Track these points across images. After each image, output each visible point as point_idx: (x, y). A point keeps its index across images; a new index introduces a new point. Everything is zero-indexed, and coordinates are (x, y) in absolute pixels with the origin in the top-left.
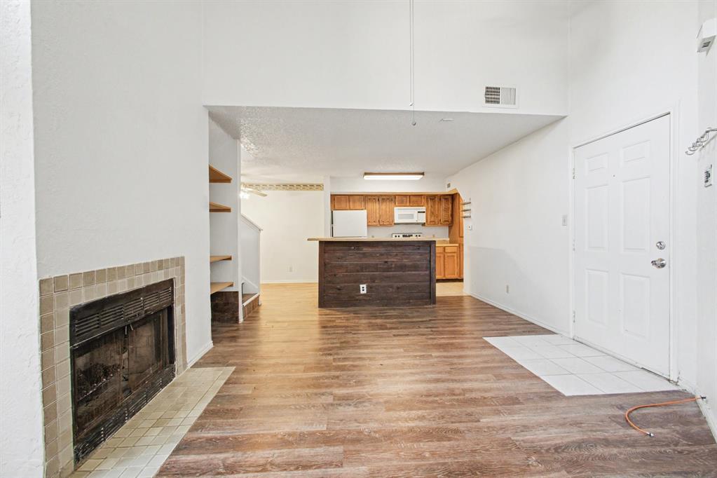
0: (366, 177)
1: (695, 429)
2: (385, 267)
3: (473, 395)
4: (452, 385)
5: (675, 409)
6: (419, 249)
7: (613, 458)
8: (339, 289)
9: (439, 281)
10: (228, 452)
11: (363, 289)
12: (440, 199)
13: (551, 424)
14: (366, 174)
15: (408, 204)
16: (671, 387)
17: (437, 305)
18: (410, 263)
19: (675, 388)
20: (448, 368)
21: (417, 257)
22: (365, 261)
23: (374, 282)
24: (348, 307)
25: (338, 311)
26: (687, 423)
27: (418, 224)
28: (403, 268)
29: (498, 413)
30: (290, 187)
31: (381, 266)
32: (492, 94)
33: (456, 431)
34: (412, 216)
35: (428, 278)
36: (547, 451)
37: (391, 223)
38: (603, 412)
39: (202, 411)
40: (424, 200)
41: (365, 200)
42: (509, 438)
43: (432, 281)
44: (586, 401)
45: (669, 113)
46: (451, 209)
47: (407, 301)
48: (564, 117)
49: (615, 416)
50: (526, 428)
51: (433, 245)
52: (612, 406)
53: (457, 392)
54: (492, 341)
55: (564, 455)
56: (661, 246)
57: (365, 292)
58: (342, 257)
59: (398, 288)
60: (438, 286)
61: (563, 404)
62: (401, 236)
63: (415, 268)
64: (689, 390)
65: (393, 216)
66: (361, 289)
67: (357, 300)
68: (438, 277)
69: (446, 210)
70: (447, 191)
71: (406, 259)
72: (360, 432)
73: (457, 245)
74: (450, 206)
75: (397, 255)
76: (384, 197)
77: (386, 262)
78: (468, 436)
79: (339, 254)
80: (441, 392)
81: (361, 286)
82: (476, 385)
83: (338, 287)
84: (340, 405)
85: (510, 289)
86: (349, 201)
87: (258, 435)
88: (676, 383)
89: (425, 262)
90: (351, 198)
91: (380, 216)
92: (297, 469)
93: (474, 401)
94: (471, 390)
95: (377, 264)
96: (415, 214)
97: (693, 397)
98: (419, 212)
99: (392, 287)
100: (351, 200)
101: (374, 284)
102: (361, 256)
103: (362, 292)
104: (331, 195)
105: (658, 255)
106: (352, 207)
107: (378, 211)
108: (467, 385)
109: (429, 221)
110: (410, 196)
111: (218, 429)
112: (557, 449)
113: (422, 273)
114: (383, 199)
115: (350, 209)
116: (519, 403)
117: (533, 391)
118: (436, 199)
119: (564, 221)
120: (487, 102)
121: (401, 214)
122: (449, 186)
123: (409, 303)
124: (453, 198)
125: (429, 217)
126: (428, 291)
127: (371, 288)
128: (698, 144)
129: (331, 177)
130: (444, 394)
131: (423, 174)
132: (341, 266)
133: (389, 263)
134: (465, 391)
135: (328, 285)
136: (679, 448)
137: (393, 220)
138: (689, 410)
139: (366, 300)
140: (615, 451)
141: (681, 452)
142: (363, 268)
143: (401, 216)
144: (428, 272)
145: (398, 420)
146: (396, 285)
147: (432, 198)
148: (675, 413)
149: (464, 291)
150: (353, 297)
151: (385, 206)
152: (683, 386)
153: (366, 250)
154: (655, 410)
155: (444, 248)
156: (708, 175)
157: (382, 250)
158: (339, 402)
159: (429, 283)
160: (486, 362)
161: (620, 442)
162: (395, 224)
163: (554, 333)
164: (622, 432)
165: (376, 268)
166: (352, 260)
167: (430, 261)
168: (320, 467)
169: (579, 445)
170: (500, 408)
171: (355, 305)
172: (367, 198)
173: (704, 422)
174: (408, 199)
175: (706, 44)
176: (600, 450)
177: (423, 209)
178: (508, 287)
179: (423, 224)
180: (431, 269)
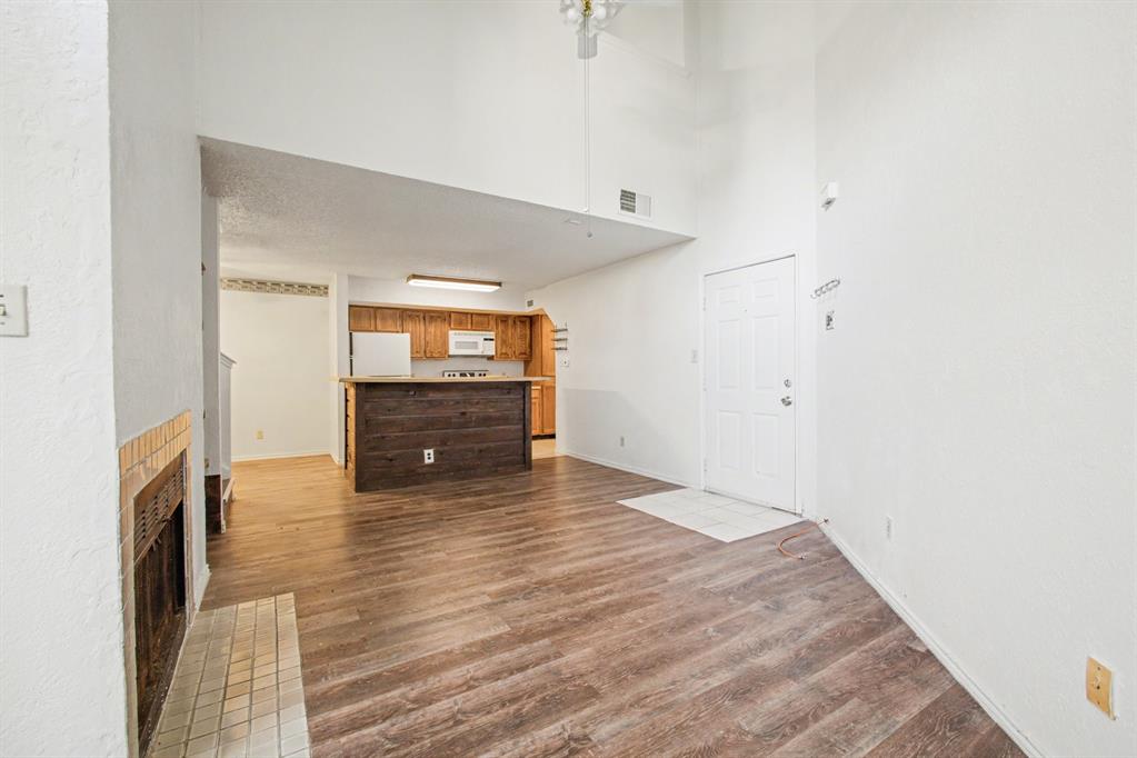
0: (413, 282)
1: (826, 547)
2: (462, 420)
3: (645, 560)
4: (619, 555)
5: (808, 535)
6: (509, 393)
7: (786, 581)
8: (391, 460)
9: (537, 437)
10: (400, 687)
11: (429, 456)
12: (514, 322)
13: (728, 569)
14: (415, 277)
15: (469, 327)
16: (798, 520)
17: (533, 472)
18: (498, 414)
19: (801, 520)
20: (601, 539)
21: (509, 404)
22: (432, 413)
23: (445, 444)
24: (406, 486)
25: (395, 493)
26: (820, 544)
27: (483, 357)
28: (487, 421)
29: (679, 570)
30: (261, 285)
31: (456, 420)
32: (628, 199)
33: (651, 595)
34: (475, 345)
35: (522, 434)
36: (739, 589)
37: (444, 355)
38: (762, 549)
39: (299, 658)
40: (492, 323)
41: (402, 318)
42: (703, 589)
43: (526, 438)
44: (745, 544)
45: (793, 255)
46: (528, 336)
47: (493, 469)
48: (694, 239)
49: (770, 551)
50: (711, 577)
51: (527, 388)
52: (766, 543)
53: (627, 560)
54: (628, 503)
55: (752, 588)
56: (787, 384)
57: (432, 460)
58: (395, 409)
59: (481, 451)
60: (535, 444)
61: (728, 550)
62: (458, 374)
63: (505, 420)
64: (812, 519)
65: (445, 343)
66: (426, 456)
67: (419, 474)
68: (534, 433)
69: (523, 337)
70: (528, 311)
71: (493, 407)
72: (556, 621)
73: (539, 387)
74: (528, 332)
75: (477, 403)
77: (463, 414)
78: (667, 595)
79: (391, 403)
80: (612, 563)
81: (426, 452)
82: (642, 550)
83: (389, 456)
84: (505, 602)
85: (625, 441)
86: (376, 318)
87: (423, 658)
88: (801, 516)
89: (516, 412)
90: (379, 312)
91: (427, 343)
92: (512, 674)
93: (649, 566)
94: (640, 556)
95: (450, 418)
96: (480, 343)
97: (815, 524)
98: (486, 339)
99: (472, 450)
100: (378, 316)
101: (446, 448)
102: (426, 405)
103: (427, 461)
104: (350, 306)
105: (786, 392)
106: (379, 328)
107: (423, 336)
108: (634, 552)
109: (499, 353)
110: (472, 314)
111: (351, 670)
112: (745, 585)
113: (513, 427)
114: (432, 317)
115: (377, 331)
116: (692, 557)
117: (697, 544)
118: (510, 322)
119: (695, 356)
120: (622, 208)
121: (459, 341)
122: (530, 303)
123: (496, 471)
124: (532, 321)
125: (499, 347)
126: (520, 452)
127: (441, 453)
128: (820, 291)
129: (351, 277)
130: (615, 566)
131: (499, 284)
132: (391, 423)
133: (468, 415)
134: (635, 558)
135: (370, 454)
136: (823, 563)
137: (447, 351)
138: (817, 535)
139: (436, 472)
140: (785, 576)
141: (825, 566)
142: (430, 424)
143: (459, 345)
144: (521, 426)
145: (586, 599)
146: (477, 447)
147: (503, 319)
148: (808, 539)
149: (556, 451)
150: (413, 471)
151: (434, 329)
152: (807, 516)
153: (432, 396)
154: (795, 540)
156: (830, 319)
157: (456, 396)
158: (502, 599)
159: (521, 442)
160: (635, 526)
161: (786, 568)
162: (449, 356)
163: (684, 487)
164: (783, 561)
165: (447, 423)
166: (411, 412)
167: (524, 410)
168: (537, 664)
169: (759, 577)
170: (678, 565)
171: (417, 483)
172: (405, 316)
173: (828, 541)
174: (469, 320)
175: (829, 203)
176: (775, 578)
177: (491, 335)
178: (622, 439)
179: (490, 358)
180: (525, 421)
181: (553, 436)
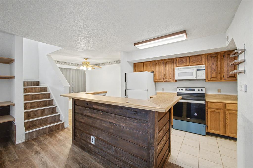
11: (93, 140)
12: (224, 56)
15: (188, 64)
34: (192, 74)
37: (173, 80)
41: (153, 65)
57: (94, 143)
62: (184, 89)
65: (174, 74)
71: (124, 123)
76: (167, 61)
81: (92, 137)
86: (144, 66)
91: (164, 75)
96: (194, 72)
98: (198, 70)
103: (92, 143)
106: (145, 70)
109: (209, 77)
110: (189, 57)
118: (219, 56)
121: (182, 72)
125: (209, 73)
131: (184, 32)
137: (174, 78)
143: (181, 74)
147: (213, 56)
151: (168, 67)
155: (225, 104)
162: (176, 81)
174: (188, 60)
177: (203, 67)
179: (205, 80)
181: (235, 139)
